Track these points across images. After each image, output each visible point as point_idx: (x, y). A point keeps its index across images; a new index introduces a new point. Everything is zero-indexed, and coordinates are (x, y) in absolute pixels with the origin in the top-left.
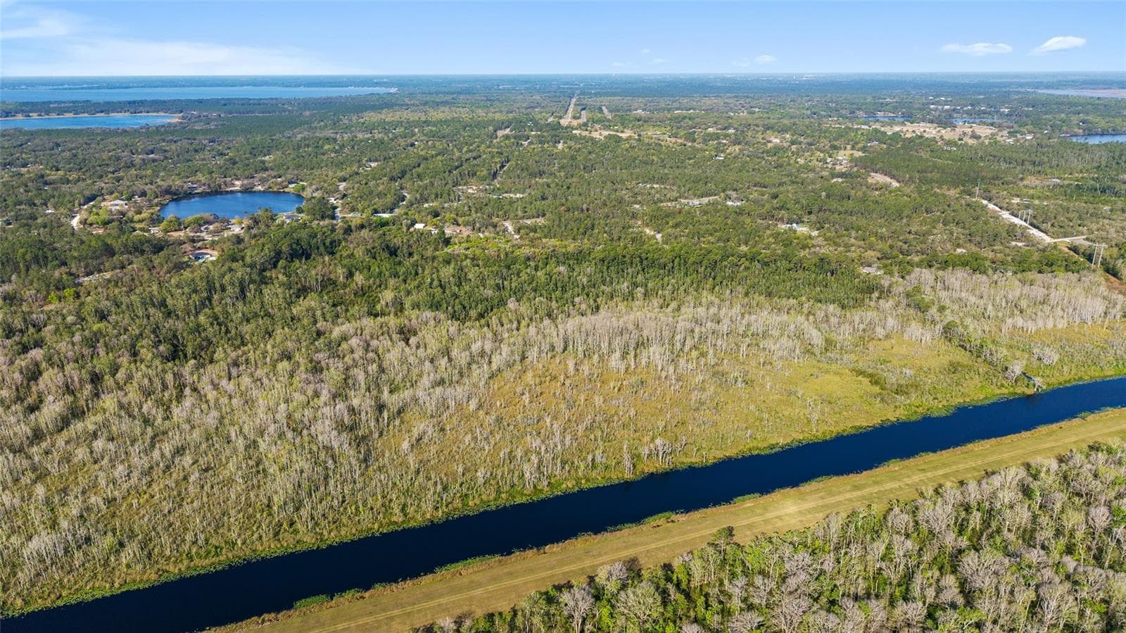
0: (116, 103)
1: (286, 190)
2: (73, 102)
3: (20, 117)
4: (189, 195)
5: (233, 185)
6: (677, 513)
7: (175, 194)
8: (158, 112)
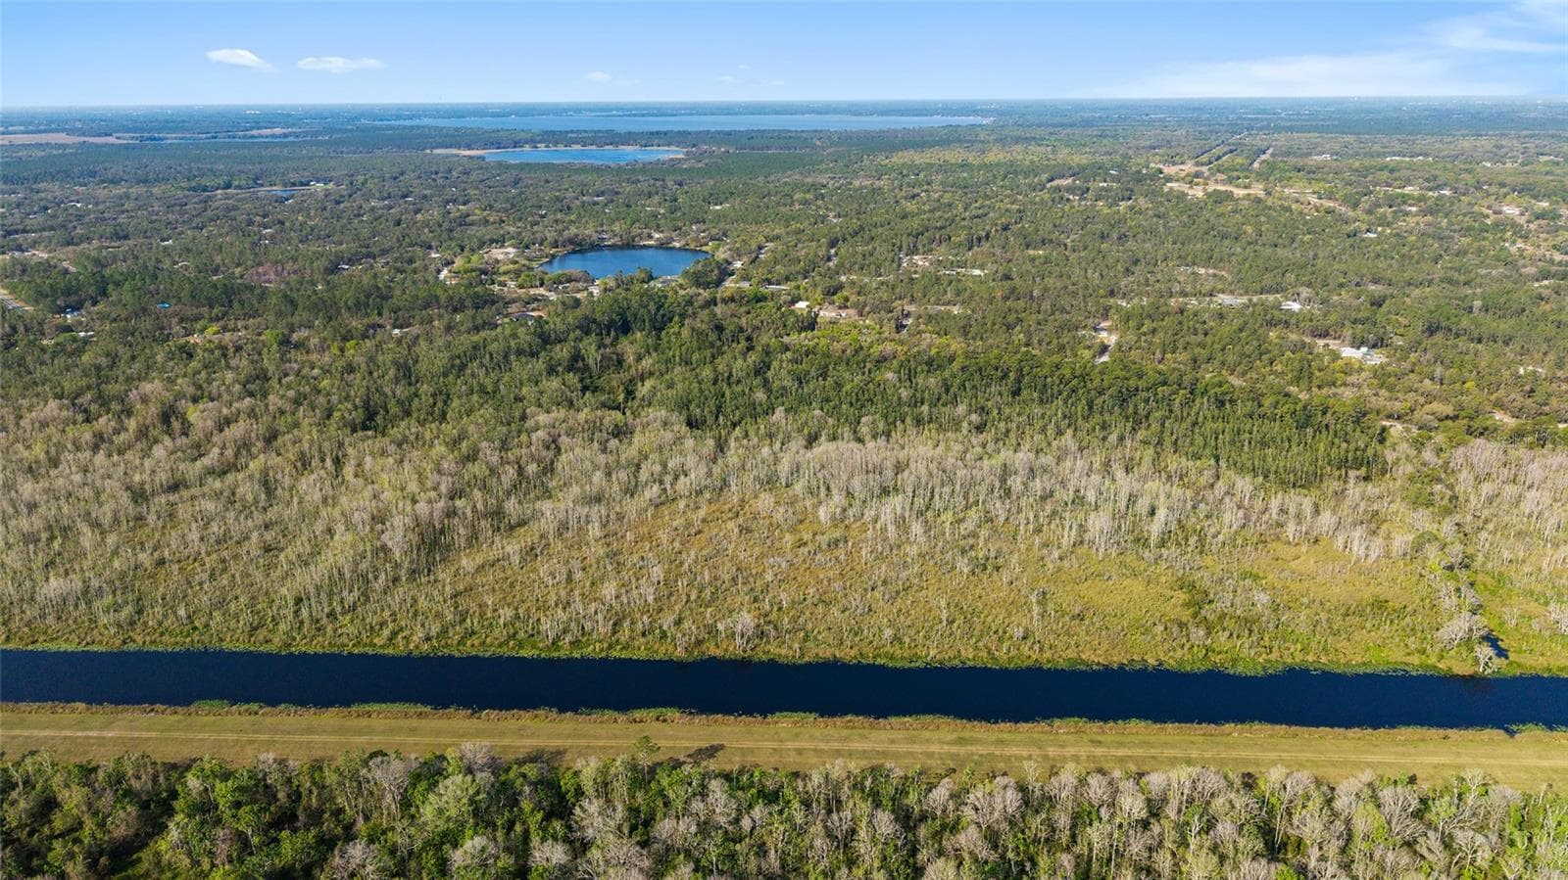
0: (638, 134)
1: (704, 248)
2: (595, 132)
3: (527, 148)
4: (596, 247)
5: (650, 237)
6: (684, 712)
7: (580, 245)
8: (669, 145)
